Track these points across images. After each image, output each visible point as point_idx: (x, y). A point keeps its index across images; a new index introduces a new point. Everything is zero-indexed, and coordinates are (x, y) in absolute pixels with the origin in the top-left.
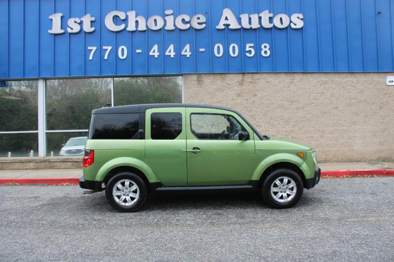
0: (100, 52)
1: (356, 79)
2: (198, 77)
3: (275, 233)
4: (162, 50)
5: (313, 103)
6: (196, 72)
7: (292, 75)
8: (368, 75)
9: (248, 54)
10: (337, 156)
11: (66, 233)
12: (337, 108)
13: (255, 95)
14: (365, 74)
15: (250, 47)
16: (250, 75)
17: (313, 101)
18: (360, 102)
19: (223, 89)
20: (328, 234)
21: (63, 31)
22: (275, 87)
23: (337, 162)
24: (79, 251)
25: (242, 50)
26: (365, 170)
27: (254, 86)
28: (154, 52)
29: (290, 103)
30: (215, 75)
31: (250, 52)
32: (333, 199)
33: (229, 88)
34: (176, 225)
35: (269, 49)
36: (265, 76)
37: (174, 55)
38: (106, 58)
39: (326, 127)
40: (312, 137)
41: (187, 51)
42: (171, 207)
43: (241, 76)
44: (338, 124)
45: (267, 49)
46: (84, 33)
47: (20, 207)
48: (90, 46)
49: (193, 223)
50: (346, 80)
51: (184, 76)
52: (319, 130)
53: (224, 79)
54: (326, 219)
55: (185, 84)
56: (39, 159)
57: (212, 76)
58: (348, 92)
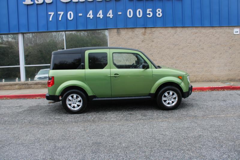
0: (56, 16)
1: (215, 31)
2: (117, 30)
3: (164, 124)
4: (95, 13)
5: (189, 46)
6: (116, 27)
7: (175, 28)
8: (222, 28)
9: (148, 16)
10: (202, 78)
11: (39, 127)
12: (203, 49)
13: (153, 41)
14: (221, 27)
15: (149, 11)
16: (150, 29)
17: (189, 45)
18: (217, 45)
19: (133, 38)
20: (196, 125)
21: (32, 3)
22: (165, 36)
23: (203, 82)
24: (47, 138)
25: (145, 13)
26: (219, 86)
27: (152, 36)
28: (90, 15)
29: (174, 46)
30: (128, 29)
31: (149, 14)
32: (200, 104)
33: (137, 37)
34: (105, 121)
35: (161, 12)
36: (159, 29)
37: (102, 17)
38: (60, 19)
39: (196, 60)
40: (188, 67)
41: (110, 14)
42: (102, 110)
43: (144, 29)
44: (203, 59)
45: (160, 12)
47: (10, 112)
48: (49, 12)
49: (115, 119)
50: (209, 31)
51: (109, 30)
52: (192, 62)
53: (134, 32)
54: (195, 116)
55: (109, 35)
56: (21, 83)
57: (126, 30)
58: (210, 39)
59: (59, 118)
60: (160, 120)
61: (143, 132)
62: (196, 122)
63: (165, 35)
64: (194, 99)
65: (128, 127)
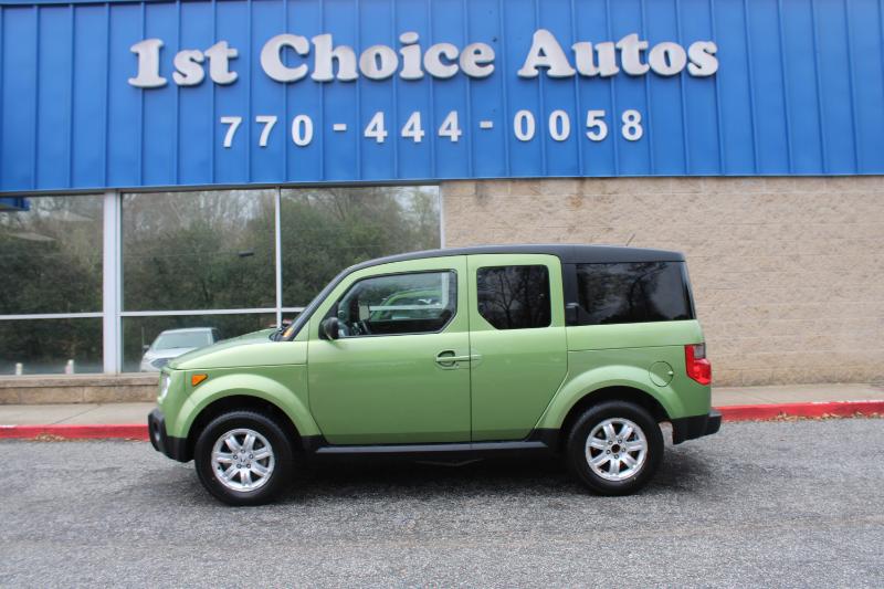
0: (250, 129)
1: (838, 192)
2: (477, 188)
4: (394, 124)
5: (742, 247)
6: (473, 175)
7: (693, 182)
8: (866, 181)
9: (591, 135)
10: (798, 369)
12: (796, 258)
13: (610, 229)
14: (861, 180)
15: (596, 118)
16: (598, 183)
17: (742, 242)
18: (850, 243)
19: (535, 215)
20: (833, 553)
21: (162, 81)
22: (654, 211)
23: (799, 383)
25: (578, 126)
27: (606, 209)
28: (375, 129)
29: (690, 247)
30: (517, 183)
31: (596, 129)
32: (816, 468)
33: (550, 213)
34: (465, 534)
35: (640, 123)
36: (631, 184)
37: (422, 137)
38: (263, 142)
39: (772, 301)
40: (740, 326)
41: (451, 128)
43: (575, 185)
44: (799, 295)
45: (635, 124)
46: (212, 85)
47: (77, 494)
48: (226, 116)
49: (502, 528)
50: (819, 192)
51: (445, 185)
52: (756, 309)
53: (538, 193)
54: (814, 517)
55: (447, 203)
56: (103, 380)
57: (509, 184)
58: (822, 222)
59: (277, 523)
60: (680, 532)
61: (629, 580)
62: (827, 542)
63: (654, 207)
64: (785, 450)
65: (562, 556)
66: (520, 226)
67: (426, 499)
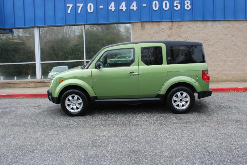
0: (75, 8)
2: (141, 24)
4: (117, 5)
5: (220, 42)
6: (141, 21)
7: (206, 22)
9: (175, 8)
10: (234, 77)
11: (63, 131)
12: (236, 45)
13: (180, 36)
15: (177, 3)
16: (177, 23)
17: (220, 40)
19: (158, 32)
20: (244, 131)
23: (235, 81)
24: (74, 144)
25: (172, 5)
27: (179, 30)
28: (112, 7)
29: (204, 41)
30: (153, 23)
31: (177, 6)
33: (163, 31)
34: (137, 124)
35: (190, 4)
36: (187, 23)
37: (125, 9)
38: (79, 12)
39: (228, 58)
40: (218, 65)
41: (134, 7)
42: (130, 112)
43: (170, 23)
44: (236, 56)
45: (189, 5)
47: (29, 113)
48: (68, 4)
49: (148, 123)
50: (243, 25)
51: (132, 23)
52: (223, 60)
53: (159, 26)
54: (239, 121)
55: (133, 29)
56: (37, 81)
57: (151, 23)
58: (244, 34)
59: (84, 121)
60: (199, 125)
61: (184, 139)
62: (242, 128)
63: (194, 30)
64: (230, 101)
65: (165, 131)
66: (154, 35)
67: (126, 114)
